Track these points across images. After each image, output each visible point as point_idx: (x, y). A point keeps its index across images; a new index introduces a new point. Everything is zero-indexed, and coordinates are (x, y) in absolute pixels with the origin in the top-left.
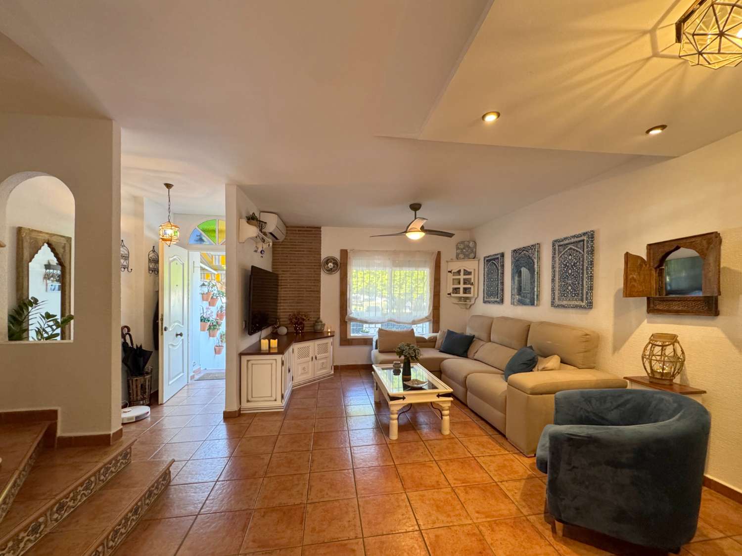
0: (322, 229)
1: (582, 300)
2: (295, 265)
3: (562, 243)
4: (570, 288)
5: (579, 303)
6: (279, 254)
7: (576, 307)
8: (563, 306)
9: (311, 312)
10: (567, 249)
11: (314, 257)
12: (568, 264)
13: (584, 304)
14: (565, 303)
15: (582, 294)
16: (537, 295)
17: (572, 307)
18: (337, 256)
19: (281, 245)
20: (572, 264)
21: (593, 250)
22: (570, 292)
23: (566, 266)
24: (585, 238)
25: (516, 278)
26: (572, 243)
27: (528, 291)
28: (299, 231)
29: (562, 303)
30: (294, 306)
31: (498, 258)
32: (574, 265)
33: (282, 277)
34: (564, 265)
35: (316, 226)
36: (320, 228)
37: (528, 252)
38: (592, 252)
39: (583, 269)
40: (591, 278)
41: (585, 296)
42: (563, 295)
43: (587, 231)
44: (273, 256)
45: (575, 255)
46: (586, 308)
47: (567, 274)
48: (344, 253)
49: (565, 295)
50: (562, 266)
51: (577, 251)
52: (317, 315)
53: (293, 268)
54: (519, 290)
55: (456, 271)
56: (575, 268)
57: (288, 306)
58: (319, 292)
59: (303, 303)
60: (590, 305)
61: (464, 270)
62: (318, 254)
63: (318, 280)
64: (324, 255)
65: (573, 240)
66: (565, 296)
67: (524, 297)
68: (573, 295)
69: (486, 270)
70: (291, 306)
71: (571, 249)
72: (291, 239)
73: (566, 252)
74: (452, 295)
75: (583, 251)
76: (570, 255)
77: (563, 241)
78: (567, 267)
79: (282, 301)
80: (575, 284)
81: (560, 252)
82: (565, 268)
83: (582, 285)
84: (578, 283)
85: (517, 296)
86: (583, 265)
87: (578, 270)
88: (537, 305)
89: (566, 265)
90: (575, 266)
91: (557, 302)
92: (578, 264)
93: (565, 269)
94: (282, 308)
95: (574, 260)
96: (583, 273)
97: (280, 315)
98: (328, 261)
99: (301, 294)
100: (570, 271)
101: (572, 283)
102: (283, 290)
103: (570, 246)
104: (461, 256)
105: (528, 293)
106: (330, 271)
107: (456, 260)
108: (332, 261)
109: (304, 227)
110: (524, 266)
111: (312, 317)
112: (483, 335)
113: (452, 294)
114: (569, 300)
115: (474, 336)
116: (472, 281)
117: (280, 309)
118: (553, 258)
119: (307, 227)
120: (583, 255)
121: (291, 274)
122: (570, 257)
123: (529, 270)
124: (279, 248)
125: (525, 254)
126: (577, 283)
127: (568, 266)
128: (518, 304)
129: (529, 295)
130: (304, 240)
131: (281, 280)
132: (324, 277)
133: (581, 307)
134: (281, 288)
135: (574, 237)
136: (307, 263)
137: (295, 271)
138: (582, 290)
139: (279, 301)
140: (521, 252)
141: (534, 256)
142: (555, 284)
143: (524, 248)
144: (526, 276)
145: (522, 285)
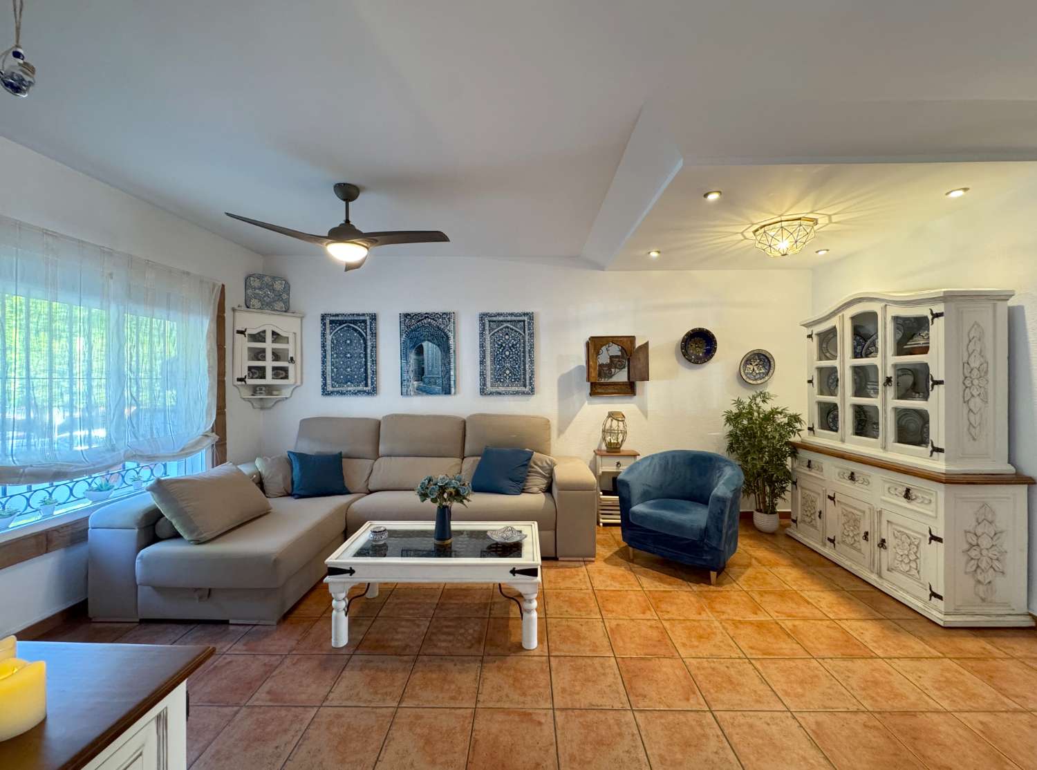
1: (525, 386)
3: (495, 319)
4: (508, 372)
5: (524, 389)
7: (517, 393)
8: (499, 393)
10: (502, 327)
12: (504, 345)
13: (527, 389)
14: (501, 389)
15: (525, 379)
16: (455, 381)
17: (511, 394)
20: (510, 345)
21: (534, 334)
22: (508, 377)
23: (502, 346)
24: (526, 318)
25: (412, 356)
26: (508, 321)
27: (438, 374)
29: (498, 390)
31: (364, 321)
32: (513, 346)
34: (498, 345)
37: (436, 321)
38: (532, 335)
39: (524, 352)
40: (532, 362)
41: (528, 382)
42: (498, 379)
43: (528, 312)
45: (513, 335)
46: (529, 394)
47: (504, 356)
49: (502, 380)
50: (496, 346)
51: (516, 331)
54: (420, 373)
55: (255, 332)
56: (514, 350)
60: (532, 392)
61: (274, 333)
65: (509, 318)
66: (501, 382)
67: (429, 382)
68: (513, 380)
69: (329, 337)
71: (507, 327)
73: (501, 330)
75: (524, 333)
76: (507, 334)
77: (495, 316)
78: (502, 348)
80: (515, 368)
81: (491, 329)
82: (500, 348)
83: (524, 369)
84: (519, 367)
85: (415, 383)
86: (524, 347)
87: (518, 352)
88: (455, 393)
90: (514, 348)
91: (489, 388)
92: (518, 345)
93: (501, 350)
95: (513, 341)
96: (524, 357)
100: (507, 353)
101: (511, 366)
103: (505, 325)
104: (254, 302)
105: (439, 378)
107: (246, 309)
110: (428, 340)
113: (247, 380)
114: (508, 386)
116: (291, 355)
118: (482, 334)
120: (524, 337)
122: (507, 337)
123: (439, 346)
125: (429, 323)
127: (504, 348)
128: (417, 394)
129: (439, 381)
133: (523, 393)
135: (512, 314)
138: (525, 374)
140: (422, 320)
141: (448, 328)
142: (485, 366)
143: (426, 314)
144: (433, 354)
145: (426, 366)
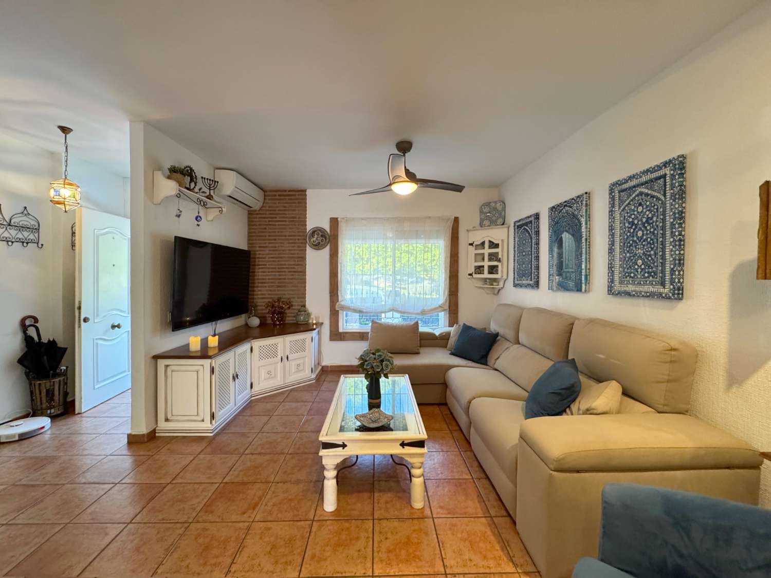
0: (307, 193)
1: (663, 284)
2: (275, 240)
3: (625, 186)
4: (640, 262)
5: (659, 289)
6: (256, 225)
7: (651, 296)
8: (628, 294)
9: (294, 298)
10: (633, 196)
11: (298, 229)
12: (636, 222)
13: (666, 291)
14: (630, 288)
15: (663, 272)
16: (586, 276)
17: (643, 296)
18: (326, 226)
19: (257, 214)
20: (644, 220)
21: (684, 192)
22: (639, 270)
24: (667, 171)
25: (556, 250)
26: (642, 184)
27: (572, 268)
28: (279, 195)
29: (626, 289)
30: (275, 291)
31: (531, 222)
32: (647, 221)
33: (259, 254)
34: (629, 223)
35: (300, 189)
36: (305, 191)
37: (571, 207)
38: (681, 194)
39: (663, 228)
40: (680, 243)
41: (668, 277)
42: (627, 275)
43: (671, 158)
44: (249, 229)
45: (648, 203)
46: (670, 298)
47: (635, 239)
48: (334, 222)
49: (632, 275)
50: (627, 225)
51: (653, 197)
52: (302, 302)
53: (272, 243)
54: (560, 267)
55: (479, 243)
56: (648, 228)
57: (267, 291)
58: (304, 272)
59: (285, 286)
60: (678, 293)
61: (490, 242)
62: (302, 225)
63: (303, 258)
64: (310, 226)
65: (644, 179)
66: (631, 277)
67: (566, 278)
68: (646, 275)
69: (517, 239)
70: (271, 291)
71: (641, 194)
72: (269, 207)
73: (632, 200)
74: (475, 276)
75: (665, 195)
76: (640, 204)
77: (626, 181)
78: (634, 227)
79: (260, 285)
80: (650, 256)
81: (621, 202)
82: (631, 228)
83: (663, 257)
84: (656, 254)
85: (557, 277)
86: (664, 220)
87: (655, 229)
88: (586, 291)
89: (633, 223)
90: (649, 224)
91: (617, 287)
92: (655, 219)
93: (632, 231)
94: (259, 293)
95: (648, 213)
96: (664, 235)
97: (257, 302)
98: (314, 232)
99: (282, 275)
100: (640, 234)
101: (644, 253)
102: (260, 270)
103: (639, 190)
104: (487, 222)
105: (572, 272)
106: (317, 246)
107: (480, 228)
108: (320, 233)
109: (285, 191)
110: (566, 231)
111: (296, 304)
112: (510, 334)
113: (473, 274)
114: (639, 283)
115: (498, 333)
116: (500, 256)
117: (257, 295)
118: (611, 212)
119: (289, 191)
120: (664, 204)
121: (270, 250)
122: (640, 209)
123: (573, 235)
124: (256, 218)
125: (567, 212)
126: (652, 252)
127: (636, 225)
128: (558, 290)
129: (573, 276)
130: (285, 207)
131: (258, 258)
132: (310, 253)
133: (660, 296)
134: (259, 268)
135: (648, 171)
136: (289, 236)
137: (275, 247)
138: (663, 265)
139: (256, 285)
140: (562, 209)
141: (581, 213)
142: (614, 256)
143: (565, 202)
144: (569, 246)
145: (564, 260)
